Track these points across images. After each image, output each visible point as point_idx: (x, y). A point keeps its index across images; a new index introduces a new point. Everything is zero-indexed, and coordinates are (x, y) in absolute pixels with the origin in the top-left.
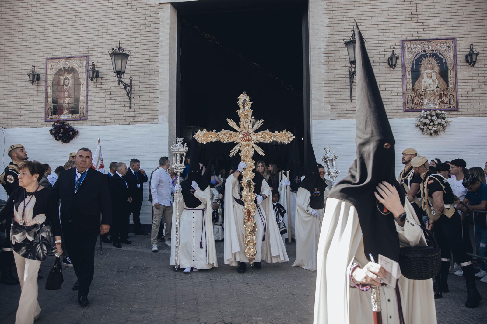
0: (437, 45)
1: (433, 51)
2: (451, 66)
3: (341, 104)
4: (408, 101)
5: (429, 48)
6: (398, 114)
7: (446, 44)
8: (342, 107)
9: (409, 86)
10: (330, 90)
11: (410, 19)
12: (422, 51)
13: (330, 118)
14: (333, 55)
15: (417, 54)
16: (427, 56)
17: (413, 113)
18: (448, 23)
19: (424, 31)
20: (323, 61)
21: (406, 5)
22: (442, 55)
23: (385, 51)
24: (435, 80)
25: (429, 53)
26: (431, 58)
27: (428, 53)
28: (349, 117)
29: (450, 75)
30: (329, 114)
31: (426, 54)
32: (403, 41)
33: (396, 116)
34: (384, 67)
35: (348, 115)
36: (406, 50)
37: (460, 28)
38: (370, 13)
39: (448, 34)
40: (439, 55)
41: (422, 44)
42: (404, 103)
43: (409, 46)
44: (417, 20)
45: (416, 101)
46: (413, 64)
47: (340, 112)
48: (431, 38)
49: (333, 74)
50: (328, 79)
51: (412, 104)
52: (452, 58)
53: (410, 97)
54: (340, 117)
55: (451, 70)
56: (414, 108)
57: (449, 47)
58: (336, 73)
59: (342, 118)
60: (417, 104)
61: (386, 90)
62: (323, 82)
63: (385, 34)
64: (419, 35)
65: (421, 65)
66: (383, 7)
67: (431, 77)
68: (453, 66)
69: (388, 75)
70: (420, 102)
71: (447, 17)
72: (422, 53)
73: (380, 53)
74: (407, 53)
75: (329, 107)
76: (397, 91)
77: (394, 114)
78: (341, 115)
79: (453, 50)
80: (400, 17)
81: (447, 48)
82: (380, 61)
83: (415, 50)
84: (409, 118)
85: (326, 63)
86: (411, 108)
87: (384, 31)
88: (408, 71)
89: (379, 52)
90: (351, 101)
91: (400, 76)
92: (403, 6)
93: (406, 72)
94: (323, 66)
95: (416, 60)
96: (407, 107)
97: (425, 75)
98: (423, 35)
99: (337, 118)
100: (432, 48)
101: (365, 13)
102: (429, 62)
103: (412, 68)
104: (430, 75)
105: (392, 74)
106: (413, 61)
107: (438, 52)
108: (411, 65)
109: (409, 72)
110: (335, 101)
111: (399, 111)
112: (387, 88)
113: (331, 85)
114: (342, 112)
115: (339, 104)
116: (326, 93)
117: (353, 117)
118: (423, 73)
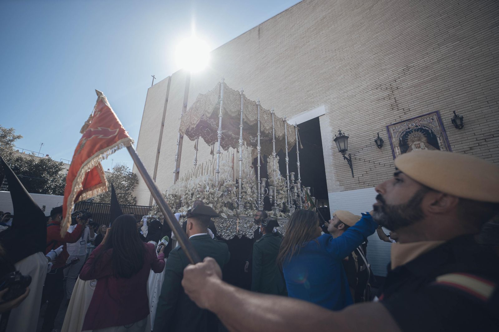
0: (421, 121)
1: (417, 126)
2: (438, 134)
3: (346, 180)
5: (412, 125)
7: (429, 118)
8: (348, 182)
10: (338, 172)
11: (392, 110)
12: (406, 129)
13: (339, 190)
15: (403, 133)
16: (412, 132)
18: (427, 102)
19: (405, 114)
20: (331, 154)
21: (386, 102)
22: (427, 127)
24: (425, 148)
25: (414, 129)
26: (416, 132)
27: (412, 130)
28: (353, 188)
29: (439, 142)
30: (339, 188)
31: (410, 131)
32: (387, 127)
34: (375, 148)
36: (392, 132)
37: (440, 102)
38: (360, 115)
39: (430, 110)
40: (423, 128)
41: (405, 124)
43: (394, 128)
44: (398, 109)
46: (400, 141)
47: (346, 186)
48: (413, 117)
50: (335, 165)
52: (438, 128)
54: (347, 189)
55: (439, 137)
57: (433, 119)
58: (340, 160)
59: (348, 189)
62: (333, 167)
63: (372, 126)
64: (401, 119)
65: (408, 139)
66: (368, 108)
67: (420, 147)
68: (441, 133)
71: (425, 98)
72: (407, 131)
73: (371, 139)
74: (393, 134)
75: (338, 183)
78: (347, 187)
79: (438, 121)
80: (383, 110)
81: (431, 120)
82: (372, 145)
83: (400, 130)
85: (333, 155)
87: (371, 124)
89: (370, 139)
90: (353, 177)
91: (390, 152)
92: (384, 102)
93: (395, 148)
94: (331, 157)
95: (402, 137)
97: (413, 147)
98: (405, 117)
99: (344, 190)
100: (415, 124)
101: (356, 116)
102: (415, 136)
103: (400, 144)
104: (418, 145)
105: (383, 152)
106: (400, 139)
107: (422, 126)
108: (398, 142)
109: (397, 147)
110: (342, 179)
112: (380, 163)
113: (338, 168)
114: (348, 185)
115: (345, 180)
116: (335, 174)
117: (357, 188)
118: (411, 145)
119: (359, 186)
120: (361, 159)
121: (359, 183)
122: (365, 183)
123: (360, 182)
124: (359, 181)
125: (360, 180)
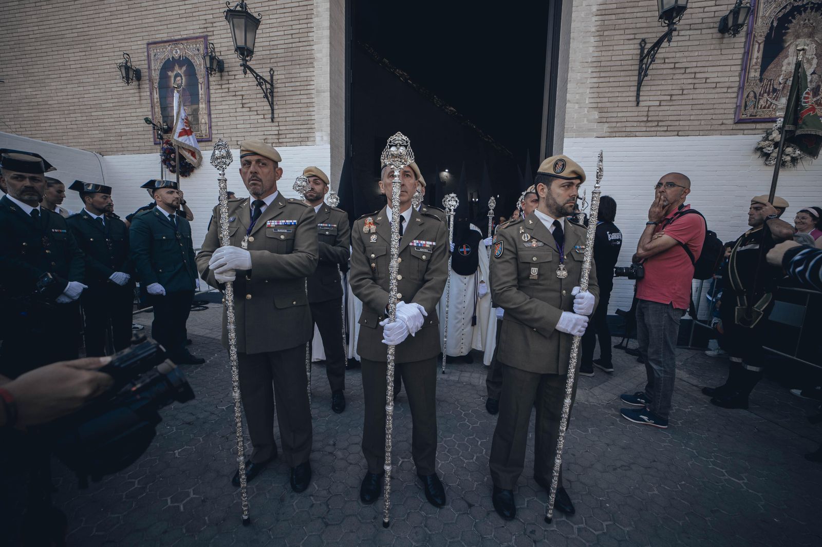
3: (617, 110)
4: (746, 102)
6: (723, 127)
8: (620, 114)
9: (754, 74)
10: (601, 85)
13: (595, 134)
14: (613, 17)
15: (785, 7)
16: (805, 10)
17: (753, 126)
20: (593, 29)
23: (716, 5)
24: (812, 59)
25: (812, 3)
26: (813, 13)
27: (808, 4)
28: (629, 133)
30: (595, 127)
31: (803, 6)
33: (717, 132)
34: (710, 36)
35: (628, 129)
42: (737, 106)
45: (762, 102)
46: (772, 28)
47: (614, 125)
49: (610, 53)
50: (599, 64)
51: (754, 108)
53: (752, 94)
54: (613, 134)
56: (755, 116)
58: (614, 53)
59: (617, 134)
60: (764, 108)
61: (706, 82)
62: (590, 70)
65: (789, 29)
69: (715, 52)
70: (771, 103)
72: (796, 4)
73: (706, 9)
74: (762, 6)
75: (596, 115)
76: (727, 85)
77: (716, 127)
78: (616, 129)
82: (704, 26)
84: (743, 134)
85: (597, 34)
86: (751, 116)
88: (758, 42)
89: (704, 7)
90: (637, 104)
91: (738, 54)
93: (753, 45)
94: (592, 39)
95: (779, 20)
96: (743, 114)
99: (608, 134)
102: (807, 21)
103: (768, 37)
105: (724, 52)
106: (772, 23)
108: (766, 30)
109: (759, 44)
110: (608, 105)
111: (725, 121)
112: (708, 78)
113: (603, 74)
114: (619, 125)
115: (614, 110)
116: (593, 90)
117: (637, 134)
118: (789, 45)
119: (644, 129)
120: (667, 61)
121: (648, 121)
122: (660, 124)
123: (650, 119)
124: (648, 116)
125: (650, 114)
